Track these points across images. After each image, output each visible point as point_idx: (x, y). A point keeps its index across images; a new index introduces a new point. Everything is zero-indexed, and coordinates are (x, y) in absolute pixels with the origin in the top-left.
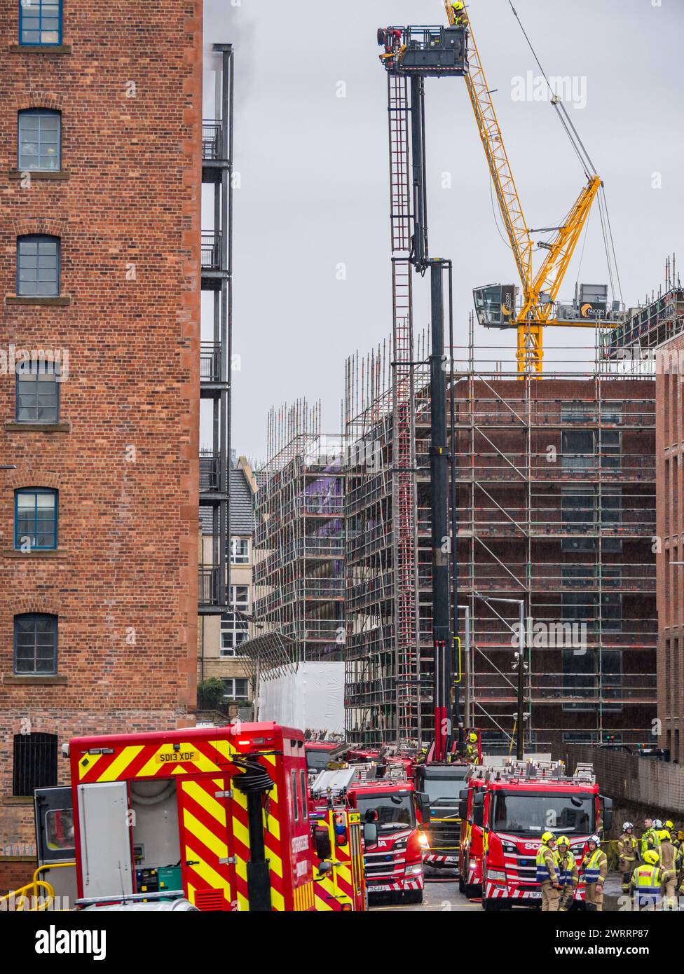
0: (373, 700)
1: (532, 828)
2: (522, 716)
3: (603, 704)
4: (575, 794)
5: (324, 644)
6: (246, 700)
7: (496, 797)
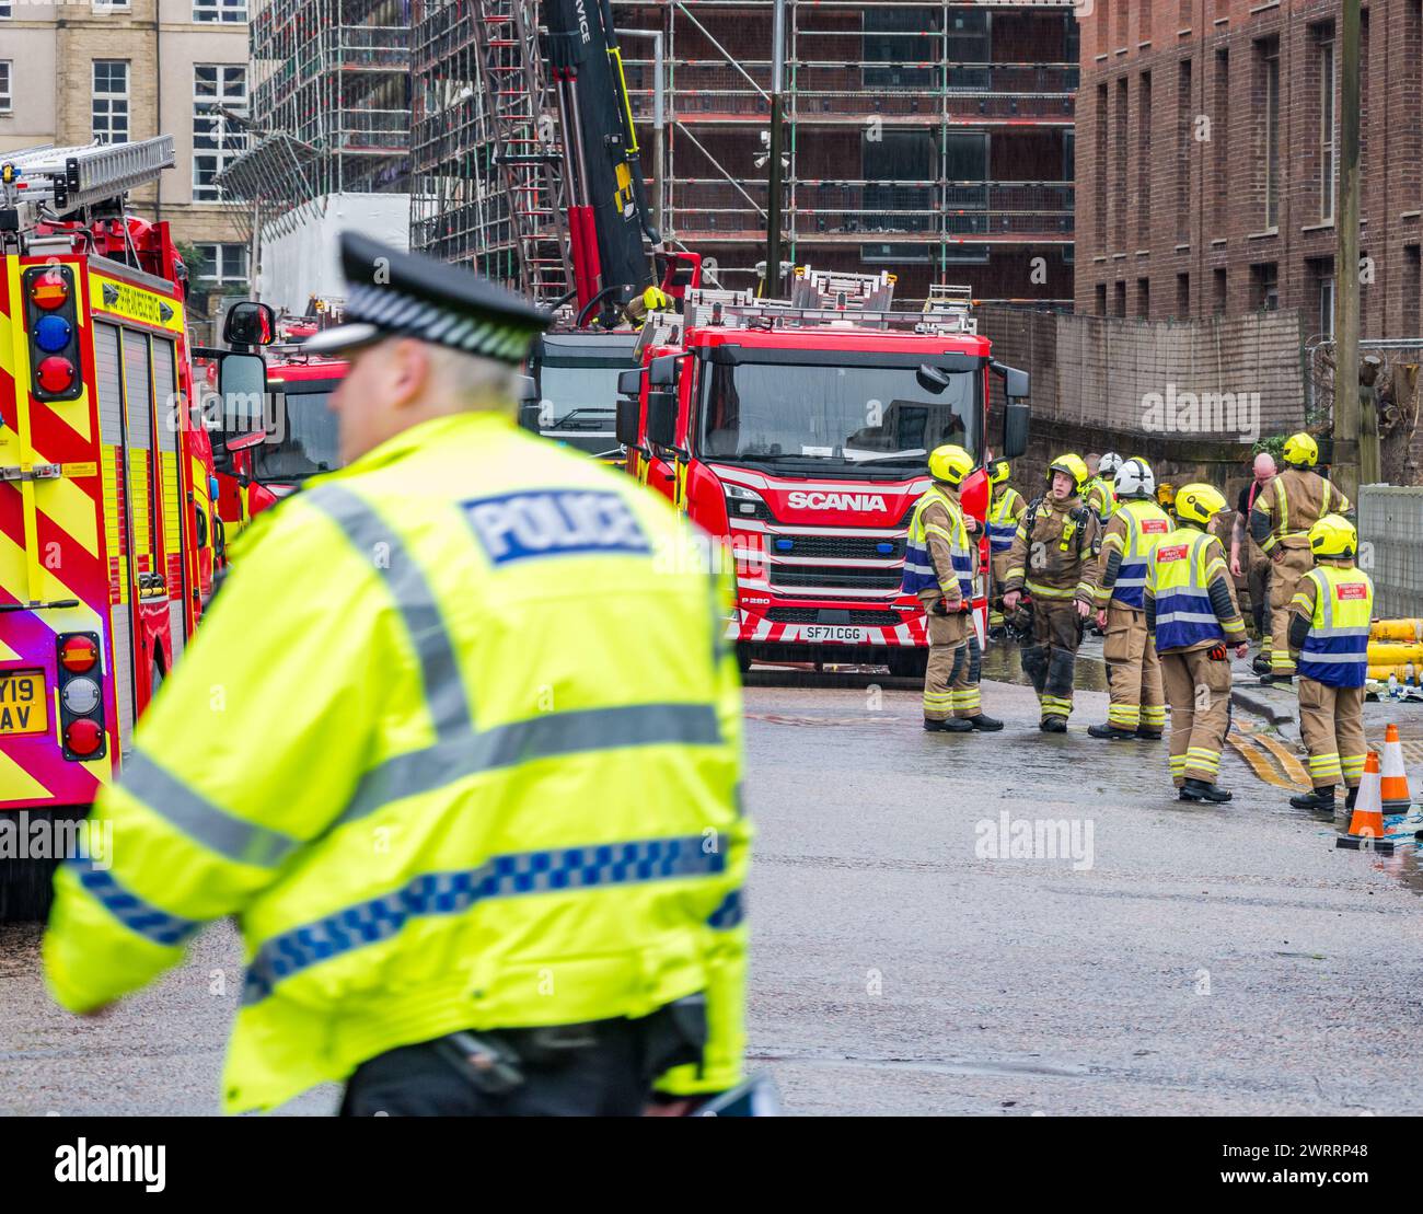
0: (463, 249)
1: (808, 450)
2: (778, 271)
3: (949, 246)
4: (928, 357)
5: (379, 160)
6: (242, 286)
7: (709, 365)
